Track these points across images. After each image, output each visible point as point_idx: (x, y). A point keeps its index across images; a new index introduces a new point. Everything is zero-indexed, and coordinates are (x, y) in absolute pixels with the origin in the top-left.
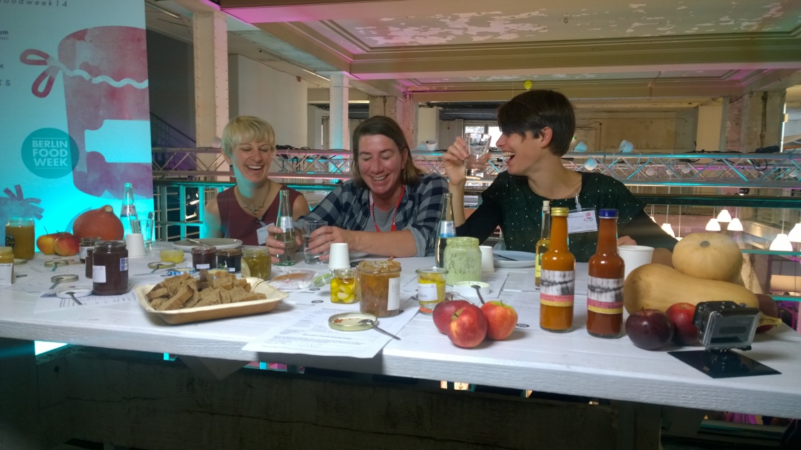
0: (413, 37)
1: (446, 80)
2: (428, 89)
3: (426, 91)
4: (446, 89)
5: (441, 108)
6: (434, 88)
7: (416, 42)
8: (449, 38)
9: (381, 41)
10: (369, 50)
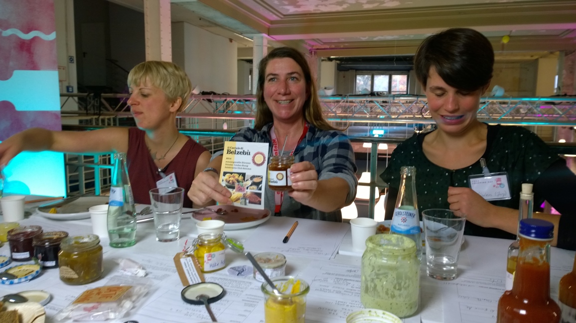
0: (317, 6)
1: (343, 40)
2: (328, 47)
3: (327, 49)
4: (342, 46)
5: (338, 62)
6: (333, 46)
7: (319, 10)
8: (345, 6)
9: (292, 10)
10: (282, 17)
